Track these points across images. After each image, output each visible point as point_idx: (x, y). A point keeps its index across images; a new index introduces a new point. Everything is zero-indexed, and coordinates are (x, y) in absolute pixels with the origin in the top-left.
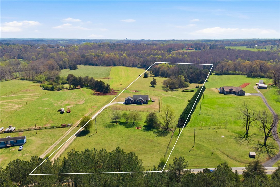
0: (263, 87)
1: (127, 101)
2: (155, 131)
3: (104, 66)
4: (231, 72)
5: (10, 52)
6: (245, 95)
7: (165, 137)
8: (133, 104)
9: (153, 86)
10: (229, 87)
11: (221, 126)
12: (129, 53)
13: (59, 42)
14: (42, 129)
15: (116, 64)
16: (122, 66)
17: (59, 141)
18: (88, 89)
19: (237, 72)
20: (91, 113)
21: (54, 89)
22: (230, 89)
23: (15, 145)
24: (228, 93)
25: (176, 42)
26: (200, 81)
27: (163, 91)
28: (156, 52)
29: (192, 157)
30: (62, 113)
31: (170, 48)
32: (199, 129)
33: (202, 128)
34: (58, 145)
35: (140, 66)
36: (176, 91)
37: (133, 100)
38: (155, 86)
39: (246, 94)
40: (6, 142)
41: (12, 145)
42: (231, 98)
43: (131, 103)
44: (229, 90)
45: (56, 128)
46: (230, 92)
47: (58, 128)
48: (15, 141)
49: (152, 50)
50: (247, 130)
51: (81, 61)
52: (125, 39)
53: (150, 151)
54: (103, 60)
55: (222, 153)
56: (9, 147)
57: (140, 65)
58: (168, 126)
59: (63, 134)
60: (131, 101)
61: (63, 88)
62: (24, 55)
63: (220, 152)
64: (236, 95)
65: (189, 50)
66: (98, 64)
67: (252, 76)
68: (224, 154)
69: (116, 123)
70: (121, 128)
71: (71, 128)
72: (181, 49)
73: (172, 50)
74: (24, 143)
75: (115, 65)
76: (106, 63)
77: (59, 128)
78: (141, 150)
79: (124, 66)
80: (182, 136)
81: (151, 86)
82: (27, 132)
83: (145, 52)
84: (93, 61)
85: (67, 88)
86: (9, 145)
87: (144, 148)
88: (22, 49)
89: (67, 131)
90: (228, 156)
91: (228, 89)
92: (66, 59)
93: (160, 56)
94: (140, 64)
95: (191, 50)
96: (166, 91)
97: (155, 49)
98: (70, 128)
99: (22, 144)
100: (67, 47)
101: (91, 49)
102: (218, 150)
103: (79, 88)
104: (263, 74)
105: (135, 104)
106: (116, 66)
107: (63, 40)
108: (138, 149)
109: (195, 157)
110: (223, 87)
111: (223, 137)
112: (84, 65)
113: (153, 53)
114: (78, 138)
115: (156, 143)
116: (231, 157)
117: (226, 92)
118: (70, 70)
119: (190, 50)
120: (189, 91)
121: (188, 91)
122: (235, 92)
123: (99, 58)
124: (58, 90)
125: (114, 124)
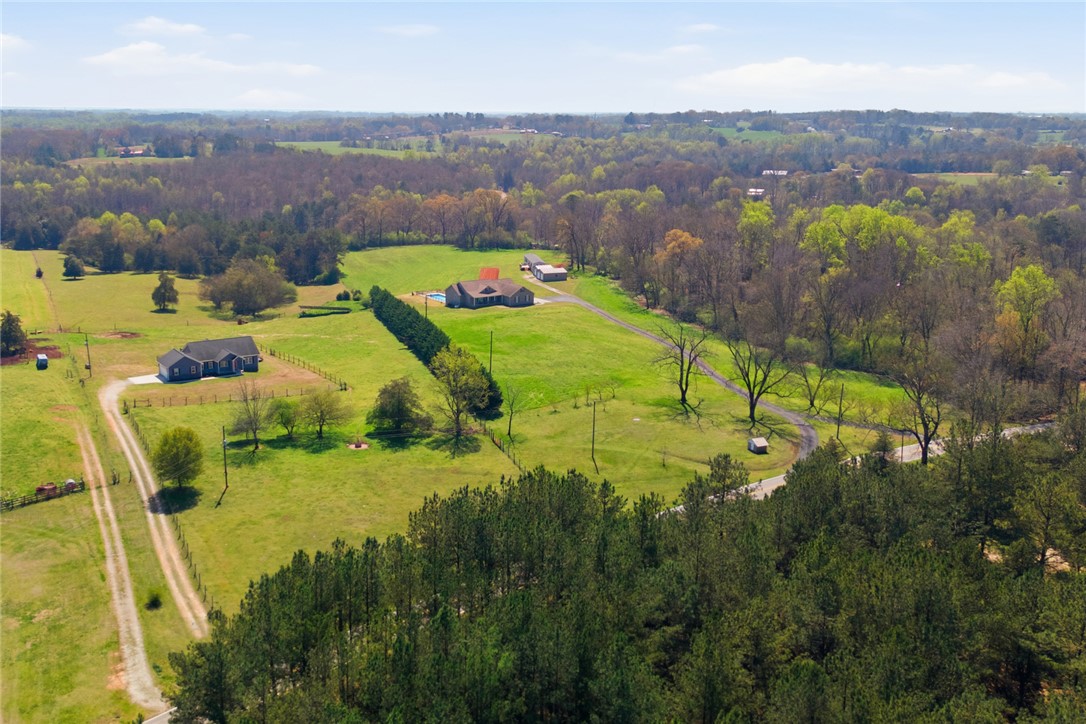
0: (556, 275)
1: (176, 370)
4: (393, 235)
6: (532, 304)
8: (204, 376)
9: (165, 310)
11: (603, 395)
19: (413, 235)
20: (95, 432)
22: (482, 287)
24: (482, 303)
26: (322, 276)
27: (227, 323)
32: (550, 414)
36: (271, 317)
37: (202, 363)
38: (171, 305)
39: (536, 300)
44: (482, 293)
46: (486, 298)
47: (29, 503)
50: (684, 393)
58: (459, 421)
59: (93, 520)
60: (194, 368)
64: (507, 305)
67: (476, 244)
68: (690, 459)
69: (257, 447)
71: (94, 492)
72: (90, 153)
73: (55, 157)
81: (158, 308)
91: (478, 288)
95: (144, 155)
96: (240, 323)
98: (90, 496)
104: (506, 237)
105: (210, 375)
110: (459, 285)
111: (638, 420)
115: (475, 474)
119: (140, 155)
120: (326, 311)
121: (323, 311)
125: (251, 449)
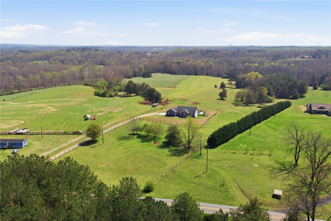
1: (169, 113)
2: (172, 149)
3: (184, 75)
5: (94, 58)
7: (179, 157)
8: (176, 116)
9: (222, 99)
10: (320, 104)
11: (264, 153)
12: (220, 61)
13: (153, 49)
14: (52, 134)
15: (198, 73)
16: (205, 75)
17: (57, 149)
18: (141, 97)
20: (116, 122)
21: (107, 96)
22: (320, 106)
23: (13, 147)
24: (316, 112)
25: (293, 49)
26: (291, 96)
27: (233, 105)
28: (254, 59)
29: (193, 185)
30: (86, 119)
31: (276, 55)
32: (231, 153)
33: (236, 152)
34: (53, 152)
35: (226, 76)
36: (250, 106)
37: (176, 112)
38: (224, 98)
40: (4, 143)
41: (10, 147)
42: (316, 118)
43: (174, 116)
44: (318, 108)
45: (66, 134)
46: (319, 111)
48: (13, 143)
49: (250, 57)
50: (297, 161)
51: (159, 69)
52: (230, 45)
53: (147, 172)
54: (183, 67)
55: (238, 186)
56: (6, 149)
57: (226, 74)
58: (190, 145)
59: (67, 142)
60: (173, 113)
61: (116, 95)
62: (105, 61)
63: (236, 185)
64: (328, 115)
65: (304, 58)
66: (177, 72)
69: (134, 136)
70: (135, 142)
71: (82, 136)
72: (294, 57)
73: (280, 58)
74: (22, 147)
75: (196, 74)
76: (186, 71)
77: (70, 134)
78: (137, 170)
79: (207, 75)
80: (202, 158)
81: (220, 98)
82: (37, 135)
83: (240, 59)
84: (171, 69)
85: (120, 96)
86: (6, 147)
87: (143, 167)
88: (106, 55)
89: (74, 138)
90: (242, 191)
91: (318, 106)
92: (142, 65)
93: (257, 64)
94: (226, 72)
95: (308, 58)
96: (236, 106)
97: (255, 56)
98: (79, 136)
99: (20, 147)
100: (155, 54)
101: (179, 56)
102: (235, 181)
103: (133, 96)
105: (178, 116)
106: (198, 75)
107: (158, 46)
108: (134, 167)
109: (197, 186)
110: (311, 104)
111: (256, 166)
112: (162, 73)
113: (251, 60)
114: (80, 147)
115: (162, 163)
116: (246, 194)
117: (314, 110)
118: (143, 78)
119: (306, 58)
122: (327, 111)
123: (180, 65)
124: (109, 97)
125: (132, 136)
